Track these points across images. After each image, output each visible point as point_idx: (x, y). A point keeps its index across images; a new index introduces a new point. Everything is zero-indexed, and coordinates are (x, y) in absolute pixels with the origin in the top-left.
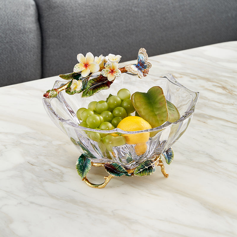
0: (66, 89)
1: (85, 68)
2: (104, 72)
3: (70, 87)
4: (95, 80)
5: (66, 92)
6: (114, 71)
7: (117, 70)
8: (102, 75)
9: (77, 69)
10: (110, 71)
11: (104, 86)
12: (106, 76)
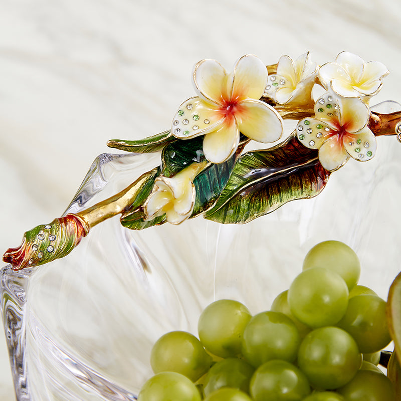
0: (124, 212)
1: (223, 119)
2: (306, 127)
3: (141, 205)
4: (268, 155)
5: (123, 225)
6: (350, 132)
7: (363, 131)
8: (296, 137)
9: (186, 120)
10: (334, 128)
11: (299, 181)
12: (314, 148)
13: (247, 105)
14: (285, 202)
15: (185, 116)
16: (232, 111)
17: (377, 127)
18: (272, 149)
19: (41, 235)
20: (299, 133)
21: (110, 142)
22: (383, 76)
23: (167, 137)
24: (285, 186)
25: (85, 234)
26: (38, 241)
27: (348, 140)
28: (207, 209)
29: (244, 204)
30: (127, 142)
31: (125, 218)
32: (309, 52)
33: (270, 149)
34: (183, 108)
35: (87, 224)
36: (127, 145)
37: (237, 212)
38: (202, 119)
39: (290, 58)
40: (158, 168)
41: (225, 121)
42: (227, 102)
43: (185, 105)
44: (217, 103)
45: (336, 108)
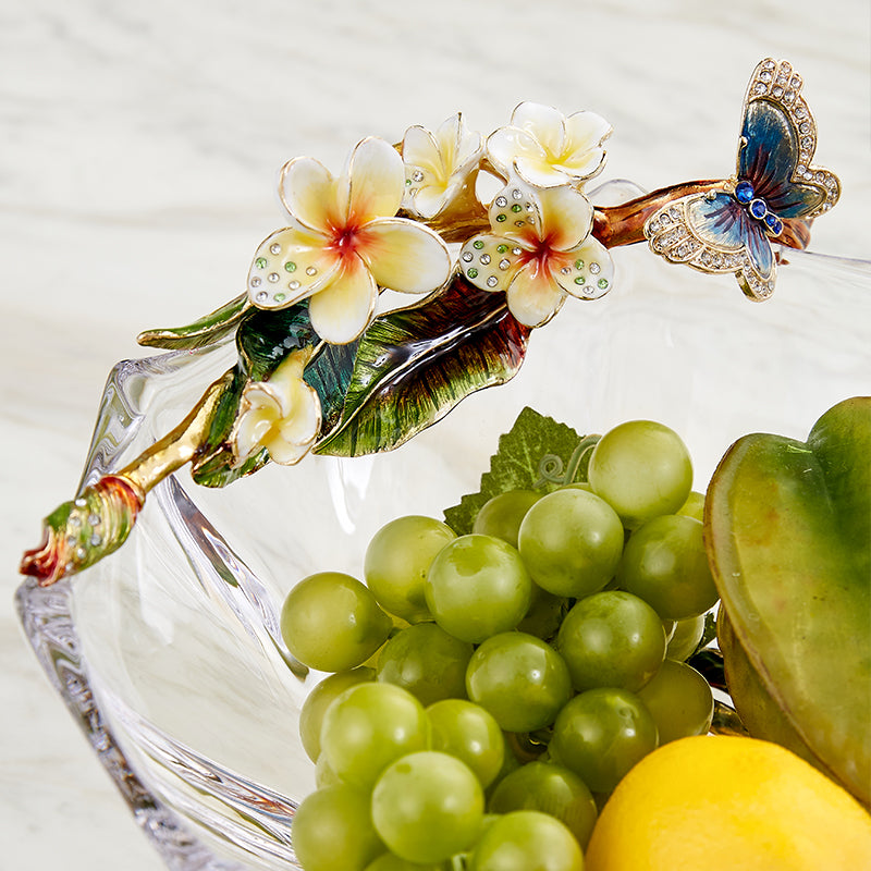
0: (195, 458)
1: (339, 262)
2: (477, 254)
3: (224, 441)
4: (415, 317)
5: (197, 482)
6: (560, 250)
7: (584, 245)
8: (462, 276)
9: (273, 274)
10: (529, 247)
11: (477, 356)
12: (498, 289)
13: (379, 230)
14: (461, 397)
15: (271, 268)
16: (352, 244)
17: (605, 234)
18: (423, 304)
19: (75, 518)
20: (466, 267)
21: (142, 337)
22: (604, 139)
23: (243, 311)
24: (454, 368)
25: (140, 506)
26: (72, 528)
27: (558, 265)
28: (328, 433)
29: (386, 414)
30: (173, 331)
31: (200, 468)
32: (460, 114)
33: (417, 304)
34: (263, 253)
35: (140, 488)
36: (175, 336)
37: (377, 429)
38: (302, 268)
39: (427, 130)
40: (235, 370)
41: (343, 265)
42: (338, 229)
43: (267, 246)
44: (325, 235)
45: (530, 210)
